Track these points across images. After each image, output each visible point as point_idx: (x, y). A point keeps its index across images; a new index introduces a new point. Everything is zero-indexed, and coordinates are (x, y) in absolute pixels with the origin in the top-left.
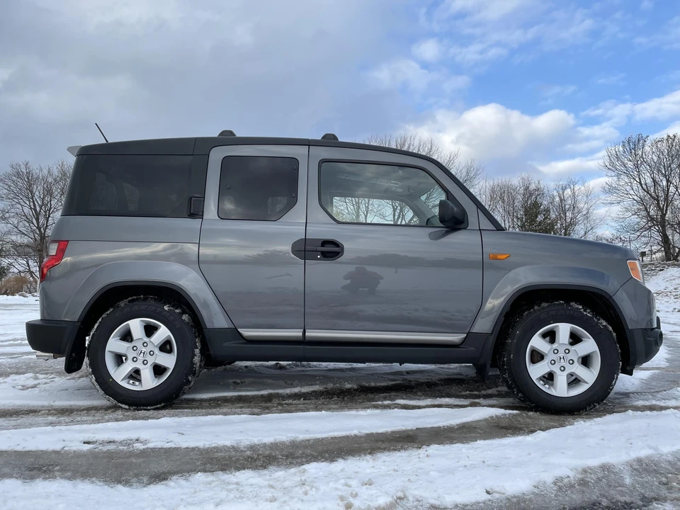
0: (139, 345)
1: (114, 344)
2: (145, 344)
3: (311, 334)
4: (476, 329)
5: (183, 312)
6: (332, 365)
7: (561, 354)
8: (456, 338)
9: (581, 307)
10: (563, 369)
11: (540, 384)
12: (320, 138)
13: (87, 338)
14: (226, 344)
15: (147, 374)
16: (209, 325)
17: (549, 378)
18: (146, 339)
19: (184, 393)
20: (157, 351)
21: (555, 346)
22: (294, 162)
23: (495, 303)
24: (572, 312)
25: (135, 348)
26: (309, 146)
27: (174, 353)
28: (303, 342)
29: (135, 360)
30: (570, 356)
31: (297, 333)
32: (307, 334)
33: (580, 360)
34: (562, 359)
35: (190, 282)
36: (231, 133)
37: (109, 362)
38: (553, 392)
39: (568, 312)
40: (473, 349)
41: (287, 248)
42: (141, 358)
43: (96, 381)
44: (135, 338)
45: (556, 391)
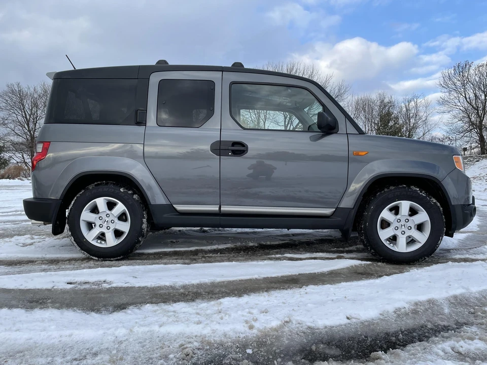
0: (104, 216)
1: (86, 215)
2: (108, 215)
3: (225, 208)
4: (342, 205)
5: (134, 193)
6: (240, 230)
7: (403, 223)
8: (328, 211)
9: (418, 189)
10: (403, 233)
11: (387, 244)
12: (230, 66)
13: (67, 210)
14: (165, 216)
15: (110, 236)
16: (152, 202)
17: (394, 239)
18: (108, 212)
19: (136, 249)
20: (116, 220)
21: (398, 217)
22: (211, 84)
23: (357, 186)
24: (412, 193)
25: (101, 218)
26: (222, 71)
27: (128, 221)
28: (220, 214)
29: (101, 226)
30: (409, 224)
31: (215, 208)
32: (222, 209)
33: (416, 227)
34: (403, 226)
35: (138, 171)
36: (165, 62)
37: (83, 228)
38: (396, 249)
39: (409, 193)
40: (340, 219)
41: (207, 147)
42: (105, 225)
43: (74, 240)
44: (100, 211)
45: (398, 248)
